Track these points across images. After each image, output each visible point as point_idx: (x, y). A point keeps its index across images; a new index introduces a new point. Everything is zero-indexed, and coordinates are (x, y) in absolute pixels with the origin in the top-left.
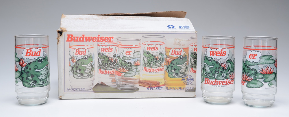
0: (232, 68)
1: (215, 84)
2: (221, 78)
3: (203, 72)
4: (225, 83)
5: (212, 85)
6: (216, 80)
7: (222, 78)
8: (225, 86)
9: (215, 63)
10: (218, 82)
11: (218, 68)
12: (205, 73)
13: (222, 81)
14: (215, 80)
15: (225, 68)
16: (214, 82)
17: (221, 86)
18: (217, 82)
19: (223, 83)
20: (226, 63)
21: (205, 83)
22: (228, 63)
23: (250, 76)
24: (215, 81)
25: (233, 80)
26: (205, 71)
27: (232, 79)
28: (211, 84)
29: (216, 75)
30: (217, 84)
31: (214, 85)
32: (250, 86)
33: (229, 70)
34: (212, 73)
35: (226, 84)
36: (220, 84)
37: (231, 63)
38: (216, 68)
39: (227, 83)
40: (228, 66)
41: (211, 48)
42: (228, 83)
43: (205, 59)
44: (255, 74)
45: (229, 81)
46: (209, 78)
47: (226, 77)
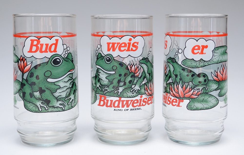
0: (149, 74)
1: (118, 106)
2: (130, 94)
3: (96, 84)
4: (138, 104)
5: (113, 108)
6: (120, 98)
7: (132, 95)
8: (138, 109)
9: (118, 66)
10: (125, 102)
11: (123, 75)
12: (98, 86)
13: (131, 101)
14: (118, 99)
15: (138, 74)
16: (117, 103)
17: (131, 110)
18: (123, 101)
19: (134, 103)
20: (138, 65)
21: (99, 105)
22: (142, 65)
23: (195, 87)
24: (119, 101)
25: (152, 97)
26: (99, 81)
27: (150, 95)
28: (110, 106)
29: (121, 89)
30: (123, 106)
31: (116, 108)
32: (195, 108)
33: (144, 79)
34: (112, 86)
35: (140, 105)
36: (128, 106)
37: (148, 64)
38: (120, 75)
39: (142, 102)
40: (142, 70)
41: (108, 36)
42: (144, 104)
43: (97, 59)
44: (205, 83)
45: (145, 100)
46: (107, 94)
47: (139, 93)
